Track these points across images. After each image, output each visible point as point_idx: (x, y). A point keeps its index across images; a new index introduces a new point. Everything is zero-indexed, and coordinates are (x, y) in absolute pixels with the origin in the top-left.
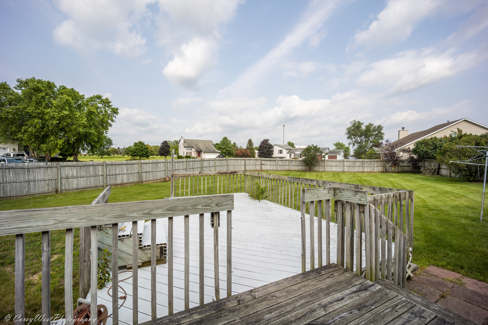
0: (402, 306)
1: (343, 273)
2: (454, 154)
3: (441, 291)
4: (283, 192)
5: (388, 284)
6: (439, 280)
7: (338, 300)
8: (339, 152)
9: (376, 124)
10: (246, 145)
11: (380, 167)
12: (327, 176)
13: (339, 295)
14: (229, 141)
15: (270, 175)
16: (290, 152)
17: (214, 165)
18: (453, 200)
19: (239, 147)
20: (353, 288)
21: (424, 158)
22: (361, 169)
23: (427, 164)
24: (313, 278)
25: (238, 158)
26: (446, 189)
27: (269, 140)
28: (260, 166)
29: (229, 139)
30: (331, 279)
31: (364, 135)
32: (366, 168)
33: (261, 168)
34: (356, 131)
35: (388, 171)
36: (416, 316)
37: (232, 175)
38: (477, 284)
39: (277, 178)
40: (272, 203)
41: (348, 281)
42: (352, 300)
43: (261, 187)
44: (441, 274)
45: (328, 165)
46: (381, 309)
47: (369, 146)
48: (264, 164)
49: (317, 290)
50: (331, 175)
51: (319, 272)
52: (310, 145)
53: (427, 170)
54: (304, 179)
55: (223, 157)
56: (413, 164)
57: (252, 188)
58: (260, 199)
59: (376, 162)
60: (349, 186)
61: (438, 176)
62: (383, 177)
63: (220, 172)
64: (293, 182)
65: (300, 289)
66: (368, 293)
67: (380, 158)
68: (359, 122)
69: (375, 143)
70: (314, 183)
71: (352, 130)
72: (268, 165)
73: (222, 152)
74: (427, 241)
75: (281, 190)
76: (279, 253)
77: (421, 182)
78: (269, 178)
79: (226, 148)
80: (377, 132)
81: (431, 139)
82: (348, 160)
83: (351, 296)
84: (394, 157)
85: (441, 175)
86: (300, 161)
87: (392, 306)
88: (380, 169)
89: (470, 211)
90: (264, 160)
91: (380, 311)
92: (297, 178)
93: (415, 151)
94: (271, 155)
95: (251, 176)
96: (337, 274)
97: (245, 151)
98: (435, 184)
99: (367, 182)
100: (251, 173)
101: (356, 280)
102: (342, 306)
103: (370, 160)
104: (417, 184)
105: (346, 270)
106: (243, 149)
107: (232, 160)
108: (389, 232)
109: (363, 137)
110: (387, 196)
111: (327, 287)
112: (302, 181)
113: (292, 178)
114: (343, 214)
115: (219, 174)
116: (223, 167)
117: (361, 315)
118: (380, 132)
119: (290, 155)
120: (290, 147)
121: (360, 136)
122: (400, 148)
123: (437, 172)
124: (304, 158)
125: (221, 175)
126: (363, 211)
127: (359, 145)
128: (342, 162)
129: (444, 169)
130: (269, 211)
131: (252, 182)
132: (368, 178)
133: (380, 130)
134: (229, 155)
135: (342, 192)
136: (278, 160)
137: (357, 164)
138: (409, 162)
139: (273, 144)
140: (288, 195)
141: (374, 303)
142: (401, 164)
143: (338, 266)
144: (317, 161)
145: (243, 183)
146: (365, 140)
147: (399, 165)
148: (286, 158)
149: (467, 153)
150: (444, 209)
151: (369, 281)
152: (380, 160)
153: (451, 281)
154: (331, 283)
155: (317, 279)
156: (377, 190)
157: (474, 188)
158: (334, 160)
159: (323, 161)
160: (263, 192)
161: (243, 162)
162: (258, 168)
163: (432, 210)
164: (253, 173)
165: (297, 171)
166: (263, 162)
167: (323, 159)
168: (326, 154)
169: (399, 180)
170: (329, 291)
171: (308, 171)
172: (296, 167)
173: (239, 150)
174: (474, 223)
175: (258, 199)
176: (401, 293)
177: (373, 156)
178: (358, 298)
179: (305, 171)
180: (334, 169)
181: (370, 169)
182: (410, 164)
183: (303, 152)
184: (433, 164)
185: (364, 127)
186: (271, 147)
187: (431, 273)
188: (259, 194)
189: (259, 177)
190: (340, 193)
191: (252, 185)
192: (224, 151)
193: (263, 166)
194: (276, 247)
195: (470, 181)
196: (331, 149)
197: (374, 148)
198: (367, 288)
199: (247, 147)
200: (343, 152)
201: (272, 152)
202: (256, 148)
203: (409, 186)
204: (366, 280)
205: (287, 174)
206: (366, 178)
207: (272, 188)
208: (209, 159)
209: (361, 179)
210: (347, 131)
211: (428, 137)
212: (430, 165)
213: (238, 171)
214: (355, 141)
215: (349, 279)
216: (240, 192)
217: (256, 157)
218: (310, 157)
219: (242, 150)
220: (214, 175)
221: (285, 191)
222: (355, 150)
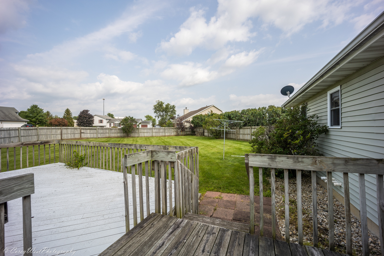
0: (202, 230)
1: (161, 219)
2: (210, 124)
3: (214, 206)
4: (104, 157)
5: (191, 215)
6: (212, 199)
7: (160, 247)
8: (149, 122)
9: (172, 104)
10: (63, 114)
11: (175, 132)
12: (141, 140)
13: (160, 242)
14: (41, 109)
15: (90, 143)
16: (110, 121)
17: (18, 135)
18: (211, 149)
19: (54, 116)
20: (169, 230)
21: (197, 126)
22: (163, 134)
23: (198, 130)
24: (137, 235)
25: (53, 127)
26: (208, 144)
27: (89, 111)
28: (79, 135)
29: (40, 108)
30: (152, 229)
31: (165, 111)
32: (166, 133)
33: (81, 137)
34: (160, 108)
35: (179, 134)
36: (210, 235)
37: (43, 145)
38: (227, 196)
39: (97, 145)
40: (93, 169)
41: (165, 225)
42: (170, 242)
43: (80, 154)
44: (212, 196)
45: (141, 132)
46: (191, 240)
47: (168, 118)
48: (84, 133)
49: (142, 245)
50: (144, 139)
51: (141, 226)
52: (127, 116)
53: (198, 133)
54: (124, 144)
55: (32, 127)
56: (191, 130)
57: (69, 156)
58: (79, 166)
59: (172, 129)
60: (159, 147)
61: (203, 136)
62: (177, 139)
63: (24, 143)
64: (114, 148)
65: (126, 252)
66: (180, 230)
67: (174, 127)
68: (161, 102)
69: (171, 116)
70: (133, 147)
71: (157, 107)
72: (88, 133)
73: (31, 121)
74: (203, 177)
75: (102, 155)
76: (102, 218)
77: (196, 141)
78: (89, 146)
79: (36, 117)
80: (172, 110)
81: (200, 115)
82: (155, 128)
83: (169, 238)
84: (182, 126)
85: (204, 136)
86: (119, 129)
87: (196, 233)
88: (175, 133)
89: (219, 155)
90: (84, 129)
91: (190, 242)
92: (117, 144)
93: (192, 122)
94: (91, 124)
95: (68, 145)
96: (156, 222)
97: (61, 120)
98: (203, 141)
99: (168, 143)
100: (68, 142)
101: (171, 222)
102: (163, 251)
103: (169, 128)
104: (194, 142)
105: (163, 216)
106: (59, 118)
107: (44, 129)
108: (189, 178)
109: (164, 112)
110: (185, 152)
111: (150, 238)
112: (122, 146)
113: (113, 144)
114: (158, 171)
115: (22, 146)
116: (31, 138)
117: (178, 252)
118: (174, 110)
119: (110, 124)
120: (110, 118)
121: (162, 112)
122: (185, 120)
123: (203, 134)
124: (122, 126)
125: (26, 146)
126: (173, 166)
127: (162, 118)
128: (151, 129)
129: (206, 132)
130: (90, 178)
131: (69, 150)
132: (168, 140)
133: (174, 108)
134: (40, 124)
135: (158, 154)
136: (99, 129)
137: (161, 131)
138: (190, 129)
139: (93, 115)
140: (109, 158)
141: (185, 237)
142: (186, 130)
143: (156, 215)
144: (133, 129)
145: (58, 153)
146: (165, 114)
147: (185, 131)
148: (106, 127)
149: (216, 123)
150: (208, 155)
151: (179, 219)
152: (175, 128)
153: (217, 198)
154: (153, 233)
155: (141, 234)
156: (178, 148)
157: (219, 142)
158: (146, 128)
159: (137, 129)
160: (82, 160)
161: (59, 131)
162: (77, 136)
163: (203, 157)
164: (70, 142)
165: (117, 137)
166: (82, 131)
167: (138, 127)
168: (140, 123)
169: (185, 140)
170: (152, 241)
171: (126, 137)
172: (115, 134)
173: (54, 119)
174: (221, 161)
175: (77, 167)
176: (199, 219)
177: (170, 125)
178: (174, 237)
179: (124, 137)
180: (146, 135)
181: (169, 133)
182: (190, 130)
183: (121, 121)
184: (201, 130)
185: (165, 106)
186: (91, 117)
187: (208, 196)
188: (77, 162)
189: (78, 145)
190: (156, 154)
191: (69, 154)
192: (34, 120)
193: (82, 134)
194: (98, 213)
195: (217, 138)
196: (143, 120)
197: (171, 120)
198: (179, 225)
199: (64, 117)
200: (152, 122)
201: (92, 121)
202: (75, 118)
203: (191, 144)
204: (177, 219)
205: (107, 140)
206: (167, 140)
207: (93, 154)
208: (8, 129)
209: (164, 141)
210: (154, 107)
211: (198, 114)
212: (200, 130)
213: (50, 141)
214: (159, 115)
215: (166, 223)
216: (55, 163)
217: (75, 126)
218: (127, 126)
219: (57, 119)
220: (14, 147)
221: (105, 156)
222: (159, 121)
